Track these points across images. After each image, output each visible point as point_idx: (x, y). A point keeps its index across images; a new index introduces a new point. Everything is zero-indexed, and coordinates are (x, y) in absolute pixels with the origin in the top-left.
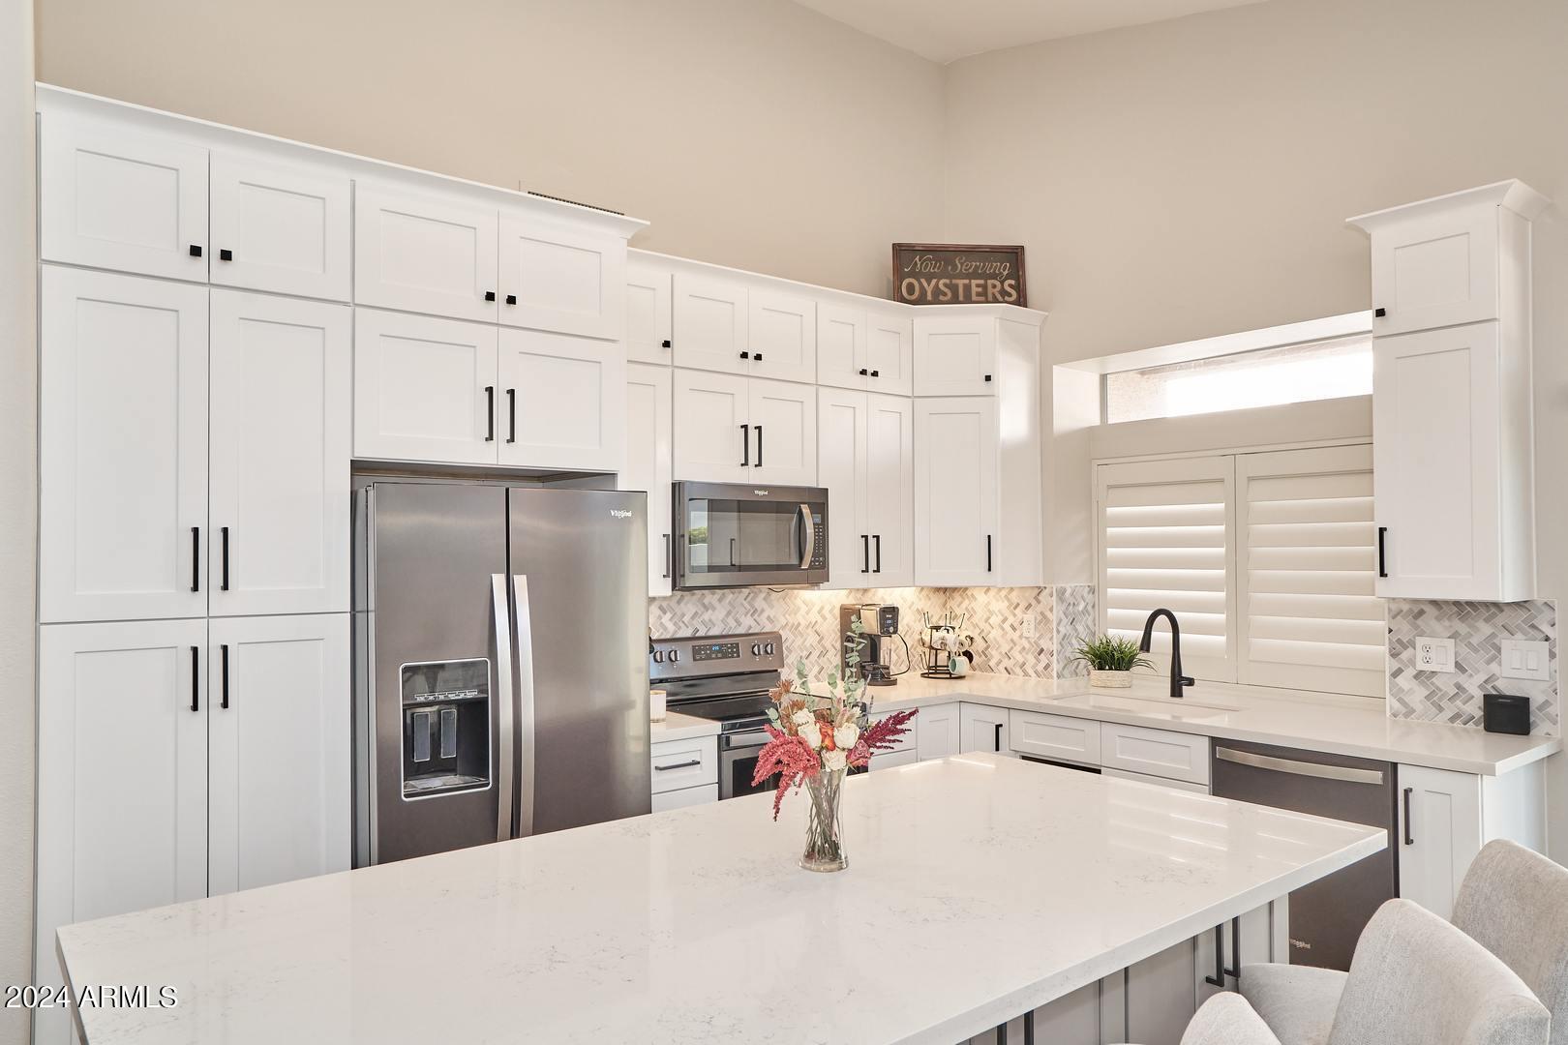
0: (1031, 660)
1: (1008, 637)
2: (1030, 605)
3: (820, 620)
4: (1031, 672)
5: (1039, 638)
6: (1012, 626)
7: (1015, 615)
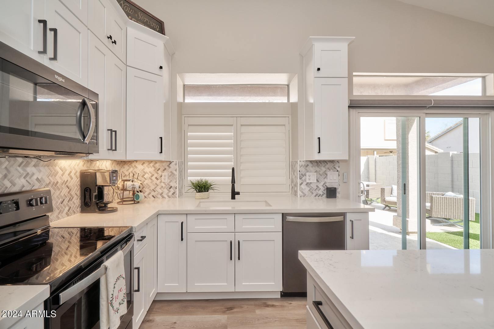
0: (166, 191)
1: (154, 183)
3: (69, 179)
4: (166, 196)
5: (170, 182)
6: (156, 178)
7: (158, 173)
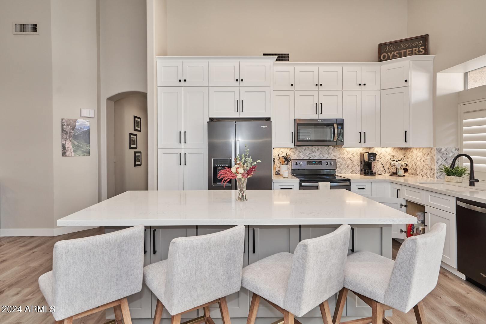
0: (429, 172)
1: (422, 164)
2: (429, 154)
3: (352, 156)
4: (429, 176)
5: (431, 165)
6: (423, 161)
7: (424, 157)
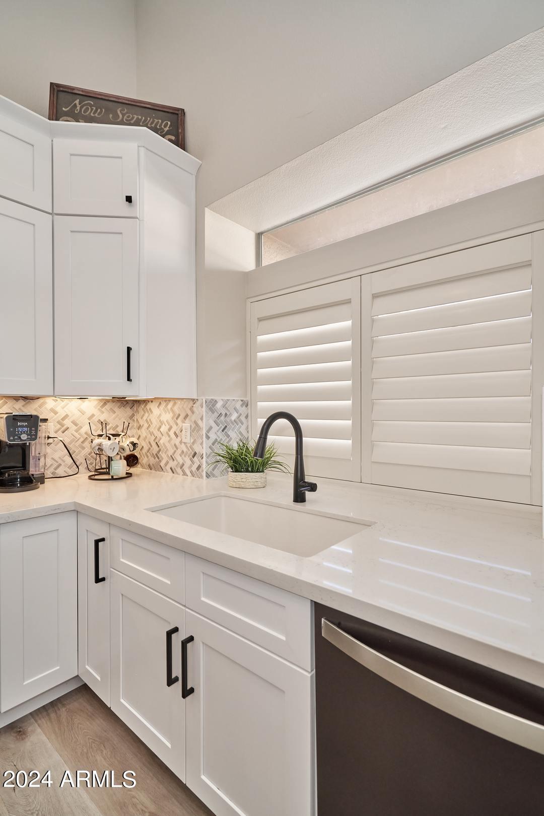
0: (188, 462)
1: (173, 442)
2: (187, 416)
4: (188, 472)
5: (193, 443)
6: (175, 433)
7: (177, 424)
